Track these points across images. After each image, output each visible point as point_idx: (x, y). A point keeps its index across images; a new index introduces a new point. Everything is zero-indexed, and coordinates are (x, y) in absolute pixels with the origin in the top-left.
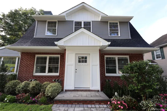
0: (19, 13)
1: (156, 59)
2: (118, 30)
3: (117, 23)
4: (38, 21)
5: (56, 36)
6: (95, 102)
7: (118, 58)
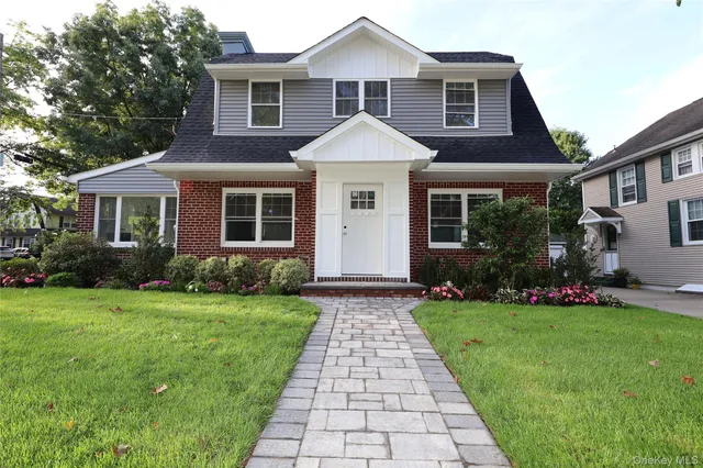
0: (112, 28)
1: (621, 204)
2: (473, 107)
3: (471, 85)
4: (221, 81)
5: (279, 129)
6: (392, 292)
7: (469, 195)
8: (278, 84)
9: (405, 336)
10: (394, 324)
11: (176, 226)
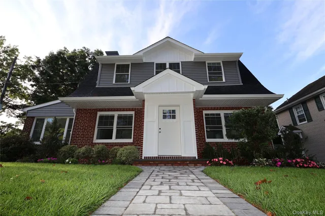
0: (64, 57)
1: (299, 123)
2: (221, 73)
3: (219, 63)
4: (102, 64)
5: (128, 84)
6: (188, 162)
7: (224, 114)
8: (129, 65)
9: (202, 183)
10: (193, 176)
11: (71, 132)
